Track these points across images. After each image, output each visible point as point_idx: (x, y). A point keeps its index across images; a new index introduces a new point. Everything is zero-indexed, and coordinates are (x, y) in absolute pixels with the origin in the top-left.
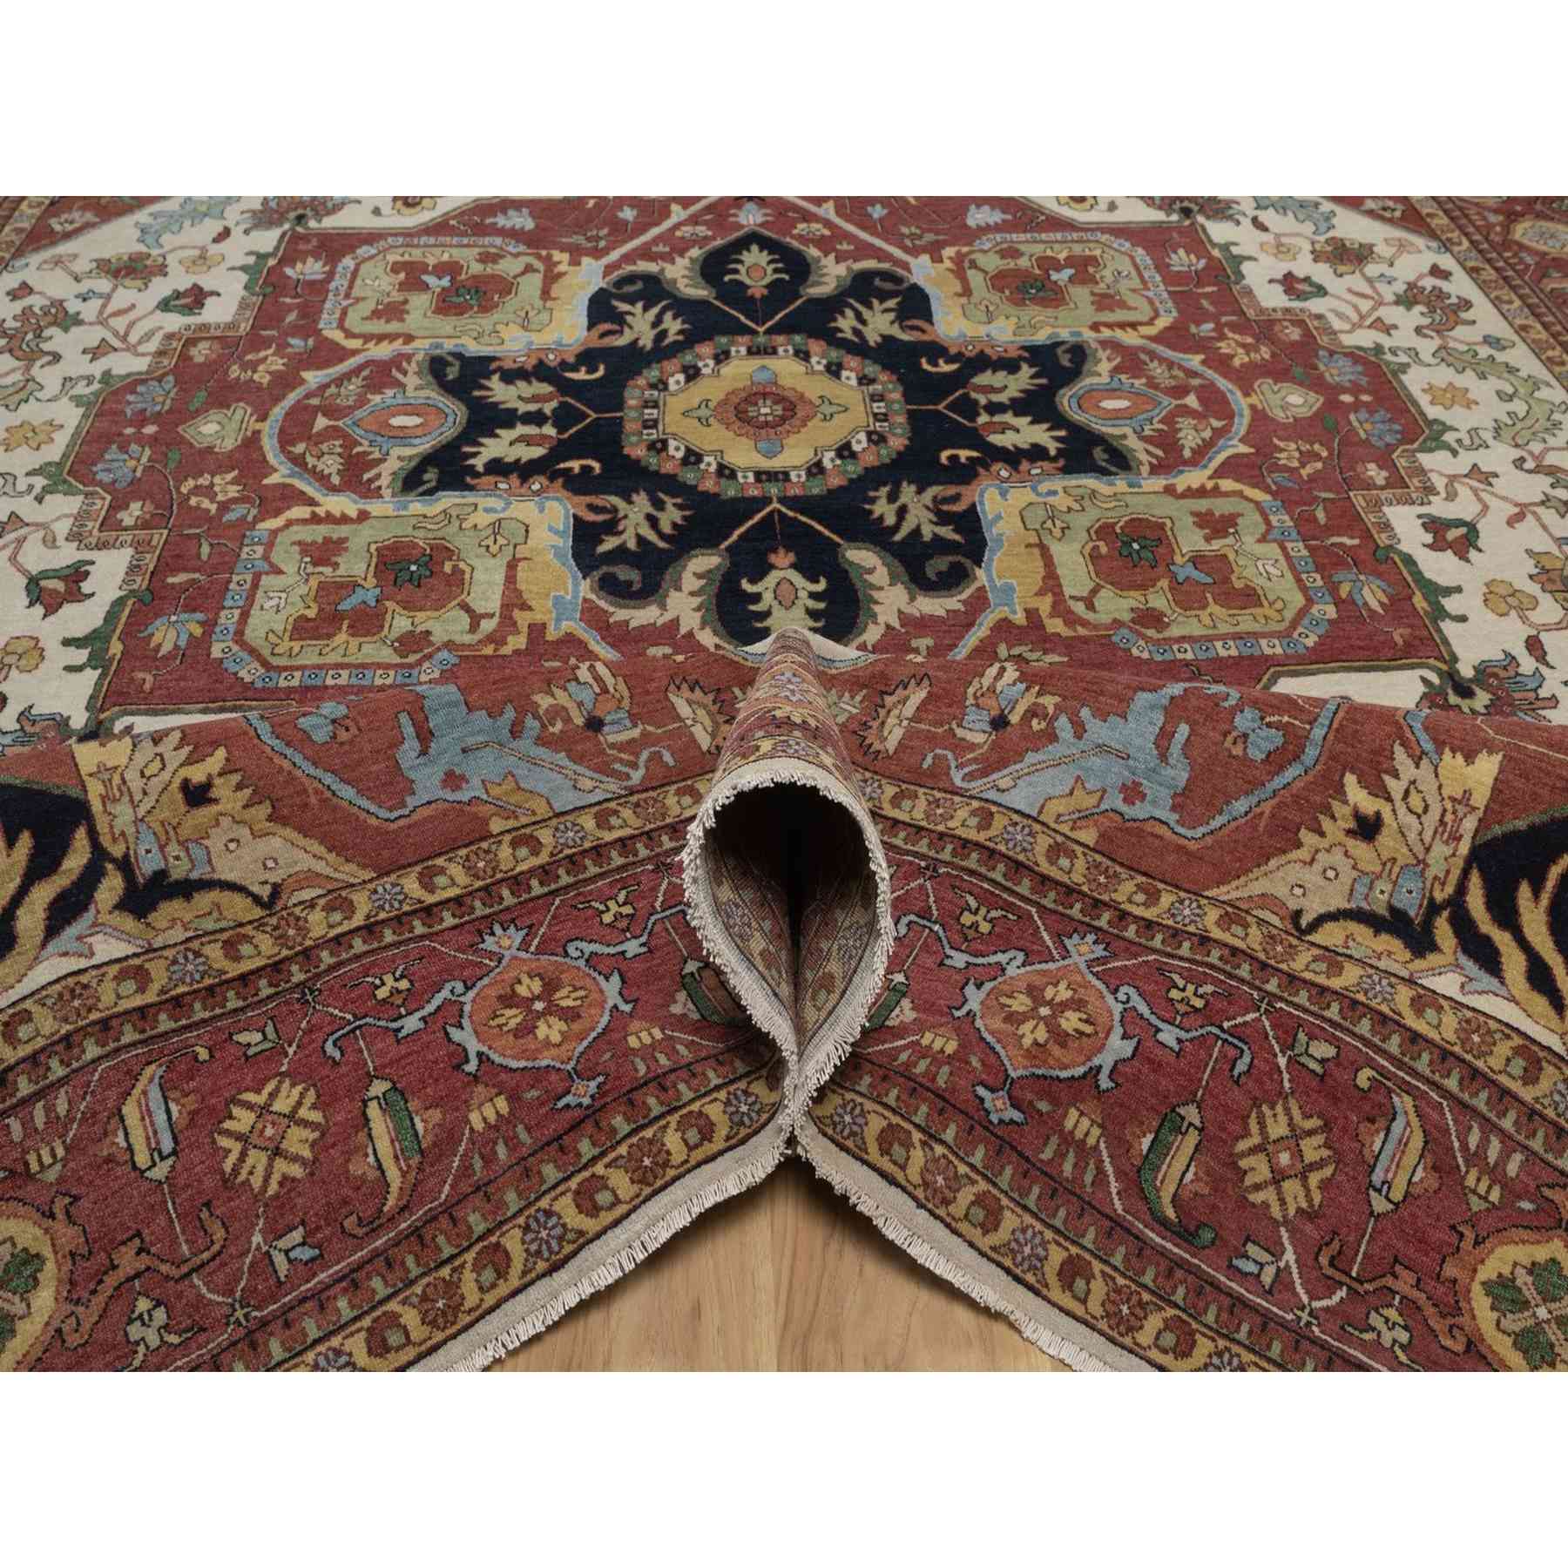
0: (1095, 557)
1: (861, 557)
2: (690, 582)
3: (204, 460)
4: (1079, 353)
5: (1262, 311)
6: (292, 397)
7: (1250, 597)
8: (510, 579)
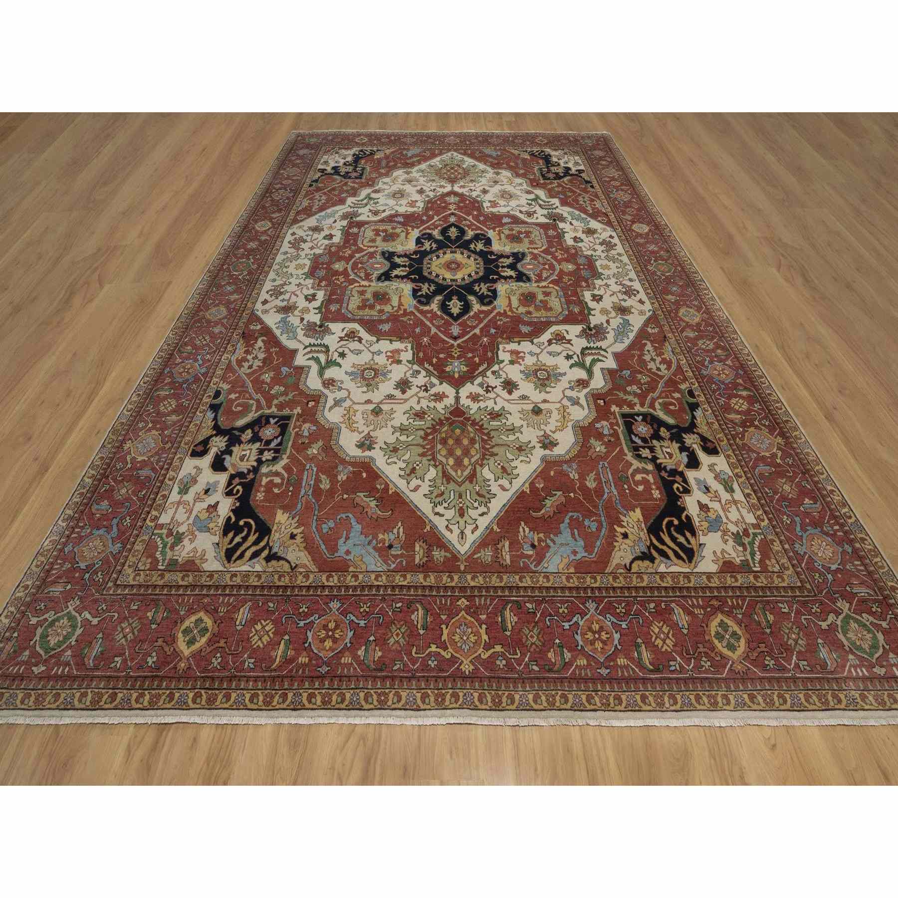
0: (520, 300)
1: (471, 298)
2: (436, 302)
3: (336, 273)
4: (524, 255)
5: (567, 245)
6: (353, 260)
7: (551, 309)
8: (400, 300)
